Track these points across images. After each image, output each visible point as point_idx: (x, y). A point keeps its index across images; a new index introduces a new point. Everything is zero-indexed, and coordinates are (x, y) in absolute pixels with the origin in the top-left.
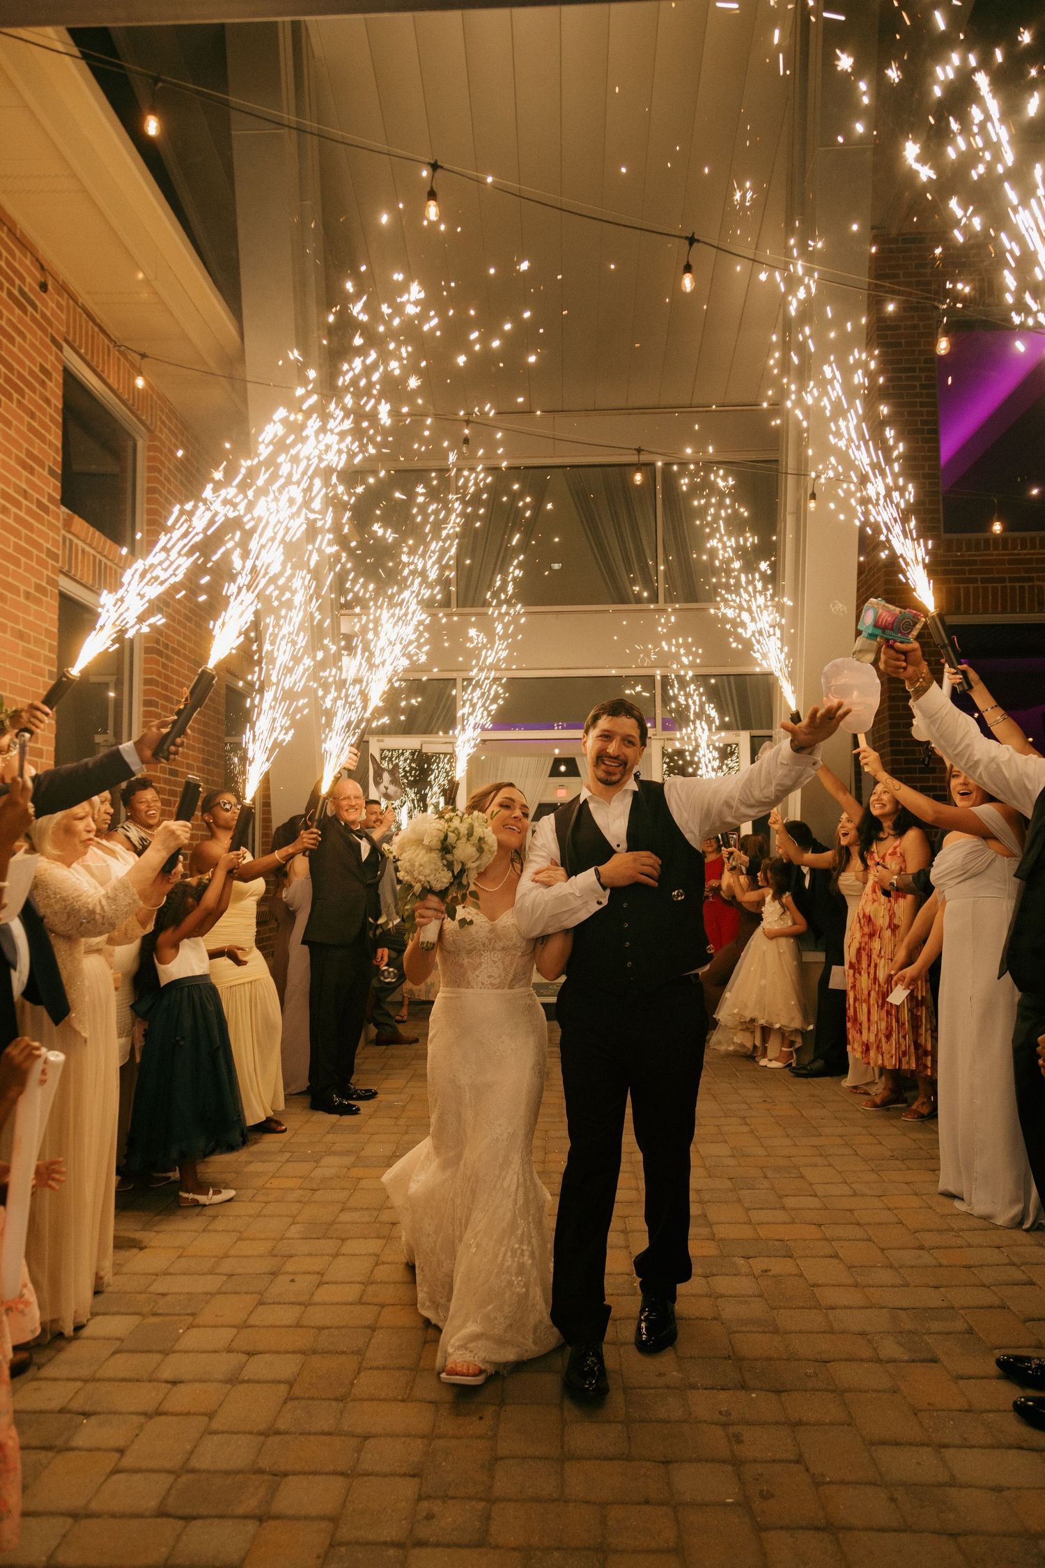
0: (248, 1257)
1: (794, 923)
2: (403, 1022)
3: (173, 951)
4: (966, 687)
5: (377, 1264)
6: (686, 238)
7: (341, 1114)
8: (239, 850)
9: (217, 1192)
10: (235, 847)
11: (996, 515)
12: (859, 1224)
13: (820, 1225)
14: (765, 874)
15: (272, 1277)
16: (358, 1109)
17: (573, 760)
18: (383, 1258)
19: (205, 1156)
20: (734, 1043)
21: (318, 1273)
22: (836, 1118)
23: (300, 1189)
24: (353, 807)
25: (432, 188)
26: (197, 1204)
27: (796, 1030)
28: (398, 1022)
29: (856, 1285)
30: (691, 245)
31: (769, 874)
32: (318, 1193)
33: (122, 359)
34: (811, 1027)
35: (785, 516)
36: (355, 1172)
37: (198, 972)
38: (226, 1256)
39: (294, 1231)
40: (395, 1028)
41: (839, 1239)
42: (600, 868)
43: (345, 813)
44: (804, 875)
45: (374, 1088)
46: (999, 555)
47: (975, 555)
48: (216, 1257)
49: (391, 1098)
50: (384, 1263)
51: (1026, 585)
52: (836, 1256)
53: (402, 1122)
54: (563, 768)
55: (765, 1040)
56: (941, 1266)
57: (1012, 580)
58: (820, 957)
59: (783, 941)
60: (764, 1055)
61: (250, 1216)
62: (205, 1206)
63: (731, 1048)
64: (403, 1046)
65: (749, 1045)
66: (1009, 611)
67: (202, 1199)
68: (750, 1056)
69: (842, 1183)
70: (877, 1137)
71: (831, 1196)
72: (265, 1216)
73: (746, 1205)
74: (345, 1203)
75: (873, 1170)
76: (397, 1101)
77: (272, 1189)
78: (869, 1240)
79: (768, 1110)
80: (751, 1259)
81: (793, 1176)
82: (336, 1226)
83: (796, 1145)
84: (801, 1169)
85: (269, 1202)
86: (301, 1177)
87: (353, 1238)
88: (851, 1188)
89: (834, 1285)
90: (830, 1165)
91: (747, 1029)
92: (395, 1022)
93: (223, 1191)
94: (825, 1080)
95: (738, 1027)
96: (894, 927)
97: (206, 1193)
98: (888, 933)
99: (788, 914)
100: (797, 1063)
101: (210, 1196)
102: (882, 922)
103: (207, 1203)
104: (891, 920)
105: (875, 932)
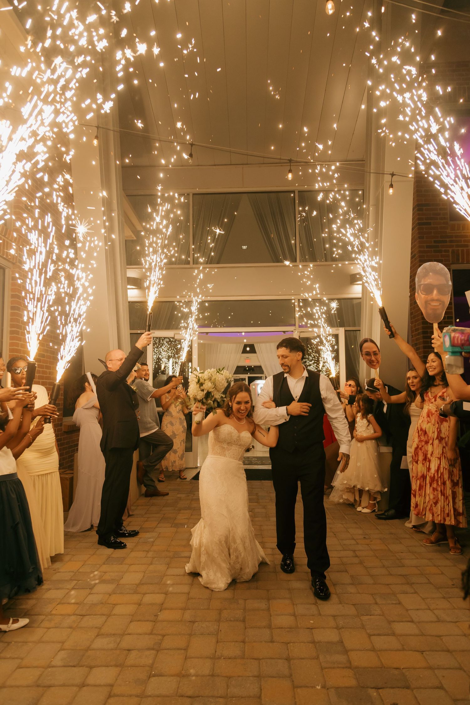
0: (18, 687)
1: (375, 431)
5: (110, 696)
7: (115, 548)
9: (16, 621)
12: (448, 651)
13: (422, 652)
14: (359, 403)
16: (125, 545)
17: (253, 345)
18: (116, 690)
20: (342, 498)
22: (410, 552)
23: (74, 615)
27: (378, 492)
28: (160, 481)
31: (361, 403)
32: (85, 618)
34: (386, 490)
36: (113, 599)
38: (3, 686)
39: (57, 661)
40: (155, 487)
41: (439, 668)
42: (288, 406)
44: (384, 406)
45: (136, 528)
50: (115, 695)
52: (441, 687)
53: (150, 554)
54: (248, 349)
55: (360, 497)
58: (389, 449)
59: (369, 442)
61: (33, 642)
62: (5, 632)
63: (341, 501)
65: (352, 500)
67: (3, 627)
68: (352, 505)
69: (427, 609)
70: (439, 568)
71: (423, 622)
72: (43, 642)
73: (368, 631)
74: (100, 628)
75: (444, 598)
76: (150, 538)
77: (55, 615)
78: (461, 668)
79: (368, 545)
80: (380, 690)
81: (394, 602)
82: (90, 653)
83: (391, 575)
84: (398, 595)
85: (50, 628)
86: (77, 604)
87: (99, 666)
88: (434, 613)
90: (416, 592)
91: (350, 492)
92: (157, 482)
93: (20, 619)
94: (396, 522)
95: (346, 491)
96: (440, 439)
97: (7, 623)
98: (436, 442)
99: (371, 426)
100: (378, 510)
101: (10, 625)
102: (433, 435)
103: (7, 631)
104: (438, 434)
105: (429, 440)
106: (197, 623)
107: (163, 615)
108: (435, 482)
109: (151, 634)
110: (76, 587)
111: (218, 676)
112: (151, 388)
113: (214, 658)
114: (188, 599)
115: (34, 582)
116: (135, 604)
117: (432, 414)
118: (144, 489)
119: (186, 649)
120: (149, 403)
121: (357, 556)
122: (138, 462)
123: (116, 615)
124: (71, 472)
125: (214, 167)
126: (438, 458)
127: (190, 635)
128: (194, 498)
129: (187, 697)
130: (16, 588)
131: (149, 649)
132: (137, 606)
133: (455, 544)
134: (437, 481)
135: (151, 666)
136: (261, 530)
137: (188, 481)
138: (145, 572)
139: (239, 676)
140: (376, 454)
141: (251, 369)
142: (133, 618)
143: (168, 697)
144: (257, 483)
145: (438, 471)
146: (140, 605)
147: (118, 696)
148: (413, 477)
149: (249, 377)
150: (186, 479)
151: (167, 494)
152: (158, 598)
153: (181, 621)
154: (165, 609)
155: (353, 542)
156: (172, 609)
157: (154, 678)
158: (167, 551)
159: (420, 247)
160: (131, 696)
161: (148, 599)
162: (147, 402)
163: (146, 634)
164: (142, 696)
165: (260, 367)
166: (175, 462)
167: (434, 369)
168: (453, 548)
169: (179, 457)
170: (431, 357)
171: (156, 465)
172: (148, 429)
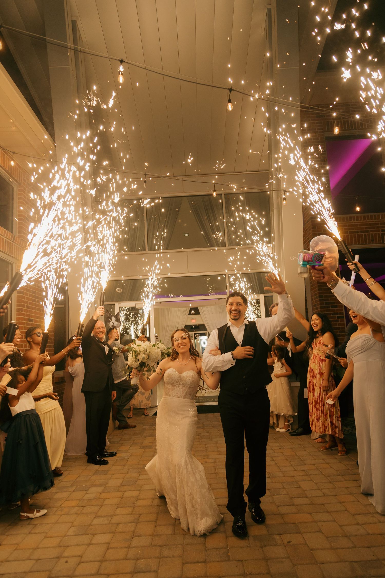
0: (47, 548)
1: (287, 371)
3: (17, 401)
4: (357, 270)
5: (108, 549)
6: (228, 89)
7: (100, 464)
8: (44, 353)
9: (38, 511)
10: (42, 352)
11: (357, 204)
12: (328, 512)
13: (311, 514)
15: (57, 559)
16: (108, 462)
17: (197, 308)
18: (112, 545)
19: (33, 494)
21: (79, 556)
22: (311, 455)
23: (77, 506)
24: (101, 332)
26: (28, 518)
27: (290, 416)
28: (129, 418)
29: (332, 548)
30: (230, 92)
32: (86, 508)
33: (5, 155)
34: (296, 414)
35: (273, 208)
36: (103, 496)
38: (37, 548)
39: (71, 532)
40: (126, 422)
41: (320, 521)
42: (233, 352)
43: (98, 335)
44: (289, 352)
45: (115, 451)
46: (355, 223)
47: (347, 223)
48: (32, 549)
49: (123, 455)
50: (111, 548)
51: (367, 234)
52: (320, 531)
53: (126, 467)
54: (193, 312)
55: (278, 420)
56: (369, 534)
57: (361, 232)
58: (298, 384)
59: (283, 378)
60: (278, 426)
61: (52, 523)
62: (32, 519)
64: (130, 429)
67: (31, 515)
68: (272, 427)
69: (317, 489)
70: (330, 464)
71: (314, 497)
72: (59, 523)
73: (277, 504)
74: (96, 513)
75: (330, 482)
76: (125, 457)
77: (64, 507)
78: (334, 521)
79: (282, 453)
80: (282, 535)
81: (296, 487)
82: (91, 527)
83: (296, 470)
84: (299, 483)
85: (62, 515)
86: (79, 500)
87: (98, 534)
88: (322, 492)
89: (321, 549)
90: (311, 480)
92: (127, 419)
93: (41, 510)
94: (304, 436)
96: (321, 374)
97: (33, 513)
98: (318, 376)
99: (284, 367)
100: (292, 430)
101: (35, 514)
102: (317, 371)
103: (33, 517)
104: (319, 371)
105: (314, 375)
106: (162, 506)
107: (138, 503)
108: (318, 404)
109: (132, 514)
110: (76, 490)
111: (178, 534)
113: (174, 525)
115: (49, 484)
116: (119, 498)
117: (316, 357)
118: (117, 423)
119: (156, 521)
121: (273, 460)
123: (106, 505)
126: (319, 387)
127: (158, 513)
129: (158, 546)
130: (36, 488)
131: (131, 522)
133: (342, 448)
134: (319, 404)
135: (134, 532)
136: (206, 447)
138: (123, 479)
140: (288, 388)
141: (196, 327)
142: (118, 506)
143: (146, 547)
144: (203, 415)
145: (319, 396)
146: (122, 498)
149: (195, 334)
150: (149, 415)
151: (135, 426)
152: (135, 493)
153: (152, 505)
154: (140, 499)
156: (144, 499)
157: (136, 538)
158: (138, 464)
160: (121, 548)
161: (127, 494)
163: (128, 514)
164: (129, 547)
165: (203, 325)
166: (142, 401)
167: (317, 326)
168: (341, 451)
169: (145, 398)
170: (315, 317)
171: (125, 405)
172: (119, 378)
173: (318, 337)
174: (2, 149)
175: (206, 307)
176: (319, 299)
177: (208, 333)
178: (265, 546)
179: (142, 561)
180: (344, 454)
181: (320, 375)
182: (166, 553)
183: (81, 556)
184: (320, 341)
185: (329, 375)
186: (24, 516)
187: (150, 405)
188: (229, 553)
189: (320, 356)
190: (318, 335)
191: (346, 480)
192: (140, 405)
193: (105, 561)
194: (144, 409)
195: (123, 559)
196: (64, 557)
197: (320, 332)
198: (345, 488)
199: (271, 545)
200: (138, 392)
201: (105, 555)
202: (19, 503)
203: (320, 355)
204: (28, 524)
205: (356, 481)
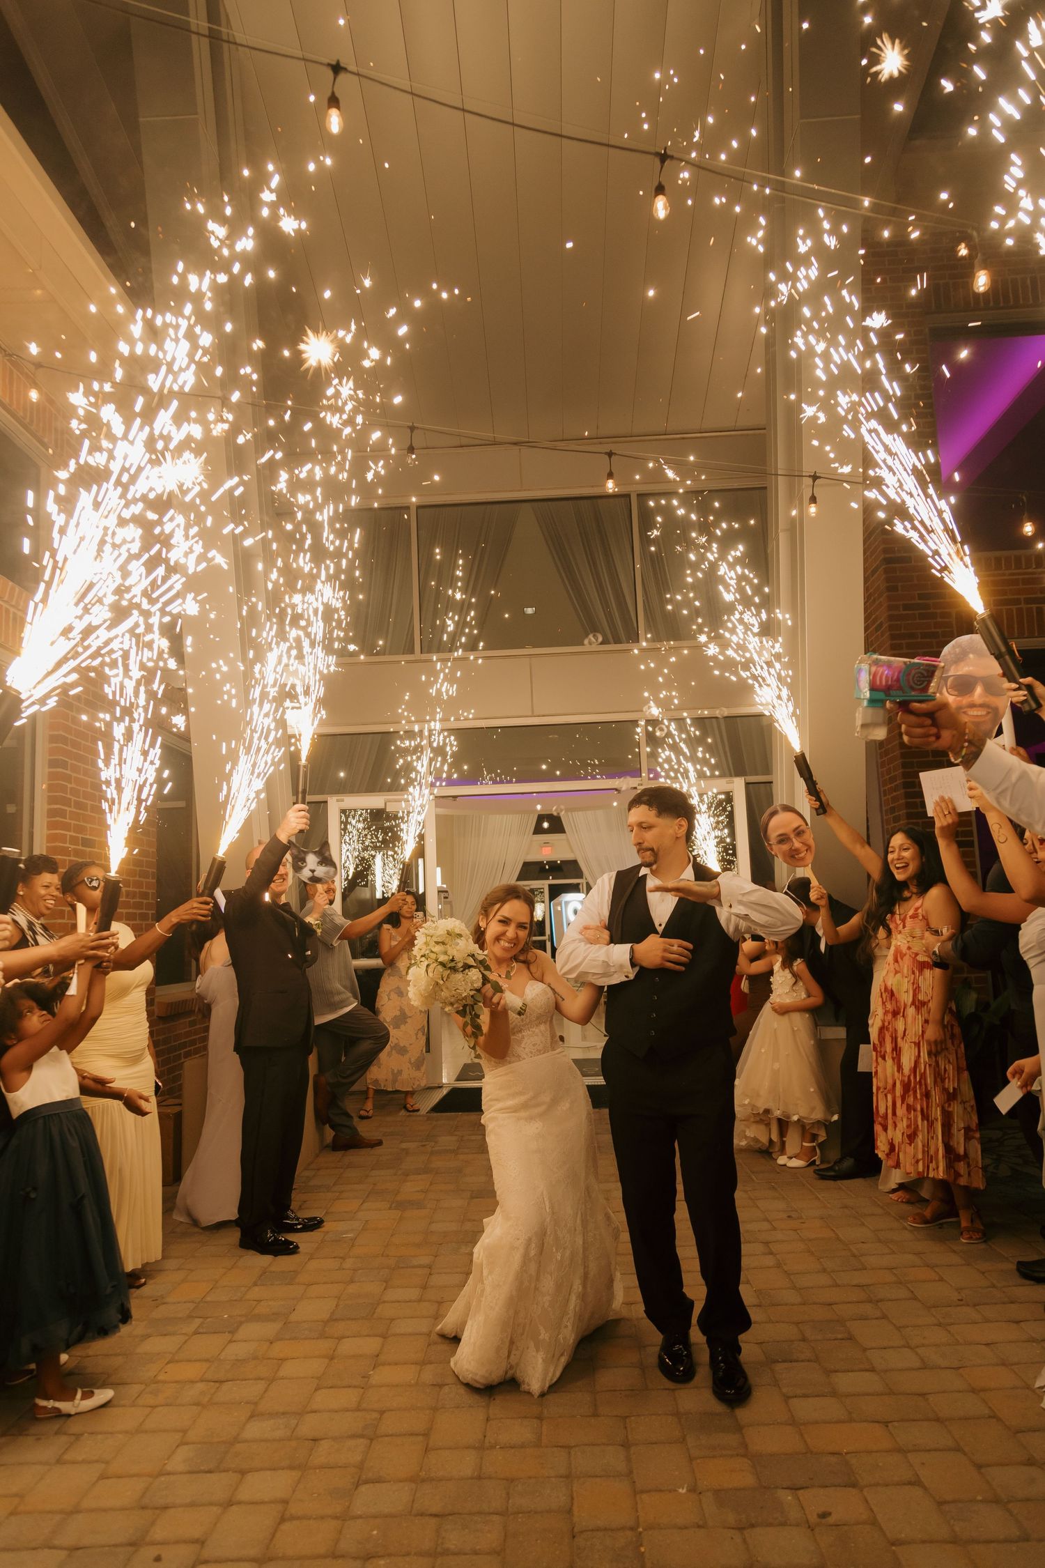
0: (105, 1510)
1: (809, 995)
2: (368, 1118)
3: (24, 1074)
5: (283, 1520)
6: (657, 154)
7: (276, 1253)
9: (88, 1395)
11: (1028, 513)
12: (938, 1420)
13: (886, 1423)
15: (131, 1549)
16: (297, 1247)
17: (557, 815)
18: (295, 1509)
20: (746, 1137)
21: (197, 1541)
22: (880, 1241)
23: (202, 1380)
25: (333, 93)
26: (59, 1415)
27: (818, 1122)
28: (362, 1118)
29: (955, 1541)
30: (663, 162)
32: (226, 1387)
33: (15, 371)
34: (836, 1117)
35: (777, 533)
36: (277, 1349)
37: (59, 1097)
38: (76, 1511)
39: (178, 1463)
40: (354, 1129)
41: (916, 1450)
44: (819, 938)
45: (318, 1214)
48: (61, 1512)
49: (341, 1226)
50: (293, 1518)
52: (917, 1482)
53: (349, 1263)
54: (546, 825)
55: (782, 1133)
57: (1028, 601)
58: (840, 1033)
59: (797, 1016)
60: (782, 1151)
61: (126, 1432)
62: (69, 1416)
64: (364, 1151)
65: (764, 1140)
66: (1026, 635)
67: (64, 1406)
68: (766, 1152)
69: (903, 1347)
70: (937, 1269)
71: (893, 1370)
72: (146, 1432)
73: (784, 1390)
74: (256, 1404)
75: (940, 1325)
76: (347, 1232)
77: (165, 1382)
78: (958, 1449)
79: (796, 1230)
80: (800, 1492)
81: (839, 1336)
82: (238, 1447)
83: (837, 1286)
84: (848, 1324)
85: (156, 1406)
86: (207, 1360)
87: (258, 1470)
88: (917, 1354)
89: (923, 1542)
90: (884, 1317)
91: (760, 1121)
92: (355, 1120)
93: (96, 1391)
94: (857, 1183)
95: (752, 1120)
97: (71, 1398)
98: (911, 1011)
99: (801, 984)
100: (822, 1162)
101: (77, 1401)
102: (906, 998)
103: (73, 1413)
104: (915, 995)
105: (899, 1009)
106: (447, 1387)
107: (382, 1376)
109: (358, 1409)
110: (201, 1330)
111: (490, 1478)
112: (340, 920)
113: (481, 1447)
114: (429, 1345)
115: (116, 1316)
116: (323, 1357)
117: (903, 956)
118: (330, 1134)
119: (426, 1435)
120: (336, 950)
121: (771, 1253)
122: (315, 1076)
123: (286, 1378)
124: (177, 1101)
125: (460, 450)
126: (915, 1043)
127: (435, 1409)
128: (436, 1148)
129: (431, 1515)
130: (79, 1328)
131: (354, 1436)
132: (327, 1361)
133: (972, 1221)
134: (915, 1092)
135: (361, 1466)
137: (423, 1116)
138: (339, 1298)
139: (530, 1478)
140: (812, 1042)
141: (556, 869)
142: (321, 1383)
143: (395, 1517)
145: (914, 1070)
146: (332, 1358)
147: (298, 1518)
148: (878, 1088)
149: (550, 886)
150: (418, 1110)
151: (380, 1143)
152: (372, 1345)
153: (416, 1384)
154: (383, 1364)
155: (766, 1226)
156: (396, 1364)
157: (367, 1486)
158: (382, 1255)
159: (890, 608)
160: (322, 1518)
161: (348, 1346)
162: (330, 948)
163: (347, 1410)
164: (344, 1517)
165: (574, 863)
166: (400, 1072)
167: (907, 866)
168: (968, 1230)
169: (410, 1062)
170: (898, 840)
171: (353, 1083)
172: (334, 1006)
173: (907, 899)
174: (6, 355)
175: (580, 813)
176: (902, 791)
177: (588, 884)
178: (752, 1526)
179: (382, 1562)
180: (977, 1239)
181: (918, 1009)
182: (454, 1538)
183: (201, 1542)
184: (917, 909)
185: (946, 1009)
186: (45, 1407)
187: (423, 1083)
188: (641, 1545)
189: (917, 954)
190: (906, 894)
191: (987, 1321)
192: (395, 1081)
193: (271, 1559)
194: (407, 1093)
195: (324, 1557)
196: (153, 1543)
197: (915, 882)
198: (987, 1345)
199: (771, 1525)
200: (388, 1047)
201: (271, 1540)
202: (33, 1366)
203: (915, 949)
204: (57, 1433)
205: (1018, 1322)
